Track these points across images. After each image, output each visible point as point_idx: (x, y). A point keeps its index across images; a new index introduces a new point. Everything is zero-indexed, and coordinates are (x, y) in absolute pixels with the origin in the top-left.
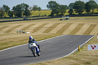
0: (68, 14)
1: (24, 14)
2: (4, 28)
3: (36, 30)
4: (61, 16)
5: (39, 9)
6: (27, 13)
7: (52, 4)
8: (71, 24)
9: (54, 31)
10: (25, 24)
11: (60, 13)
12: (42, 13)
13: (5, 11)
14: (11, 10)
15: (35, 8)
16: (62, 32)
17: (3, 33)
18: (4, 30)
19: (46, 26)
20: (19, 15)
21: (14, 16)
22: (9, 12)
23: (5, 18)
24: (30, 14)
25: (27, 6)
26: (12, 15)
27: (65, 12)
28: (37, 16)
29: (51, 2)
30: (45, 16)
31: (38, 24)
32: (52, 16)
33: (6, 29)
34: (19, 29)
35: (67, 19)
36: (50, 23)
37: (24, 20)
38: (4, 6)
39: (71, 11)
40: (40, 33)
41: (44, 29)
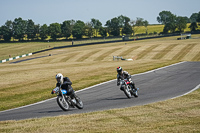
0: (189, 30)
1: (123, 32)
2: (93, 53)
3: (141, 56)
4: (179, 33)
5: (146, 24)
6: (128, 30)
7: (166, 16)
8: (194, 45)
9: (168, 57)
10: (125, 47)
11: (177, 29)
12: (150, 30)
13: (95, 28)
14: (103, 26)
15: (140, 23)
16: (181, 57)
17: (92, 60)
18: (94, 56)
19: (156, 49)
20: (115, 34)
21: (108, 35)
22: (101, 29)
23: (96, 38)
24: (133, 32)
25: (127, 20)
26: (105, 33)
27: (184, 28)
28: (142, 35)
29: (164, 12)
30: (155, 33)
31: (144, 45)
32: (165, 34)
33: (97, 55)
34: (116, 54)
35: (188, 37)
36: (163, 44)
37: (123, 40)
38: (93, 20)
39: (193, 26)
40: (148, 59)
41: (154, 54)
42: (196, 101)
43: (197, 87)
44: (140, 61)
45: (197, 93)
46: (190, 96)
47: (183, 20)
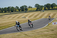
1: (25, 10)
2: (16, 16)
4: (41, 10)
5: (31, 7)
6: (26, 9)
7: (37, 5)
8: (45, 13)
9: (38, 17)
10: (26, 14)
13: (17, 9)
14: (19, 8)
15: (30, 7)
16: (42, 17)
17: (16, 18)
18: (17, 17)
19: (34, 15)
21: (21, 11)
22: (19, 9)
23: (17, 12)
24: (28, 10)
25: (26, 6)
26: (20, 10)
28: (30, 11)
30: (34, 10)
31: (31, 14)
32: (37, 10)
34: (23, 16)
35: (43, 11)
36: (36, 13)
37: (25, 12)
38: (16, 7)
39: (45, 8)
40: (32, 18)
41: (34, 16)
42: (46, 29)
43: (46, 26)
44: (30, 18)
45: (46, 27)
46: (44, 28)
47: (42, 6)
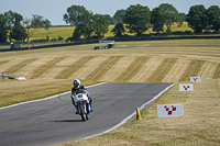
0: (112, 35)
1: (12, 37)
3: (38, 73)
4: (96, 39)
6: (19, 34)
7: (77, 14)
10: (15, 58)
11: (93, 34)
12: (53, 34)
15: (37, 23)
16: (100, 76)
24: (26, 36)
25: (19, 18)
27: (105, 32)
28: (41, 41)
30: (60, 39)
31: (43, 57)
32: (75, 40)
35: (110, 46)
36: (72, 55)
37: (12, 49)
39: (119, 28)
40: (49, 78)
41: (57, 71)
42: (122, 142)
43: (124, 122)
44: (37, 81)
45: (122, 130)
46: (114, 135)
47: (102, 20)
